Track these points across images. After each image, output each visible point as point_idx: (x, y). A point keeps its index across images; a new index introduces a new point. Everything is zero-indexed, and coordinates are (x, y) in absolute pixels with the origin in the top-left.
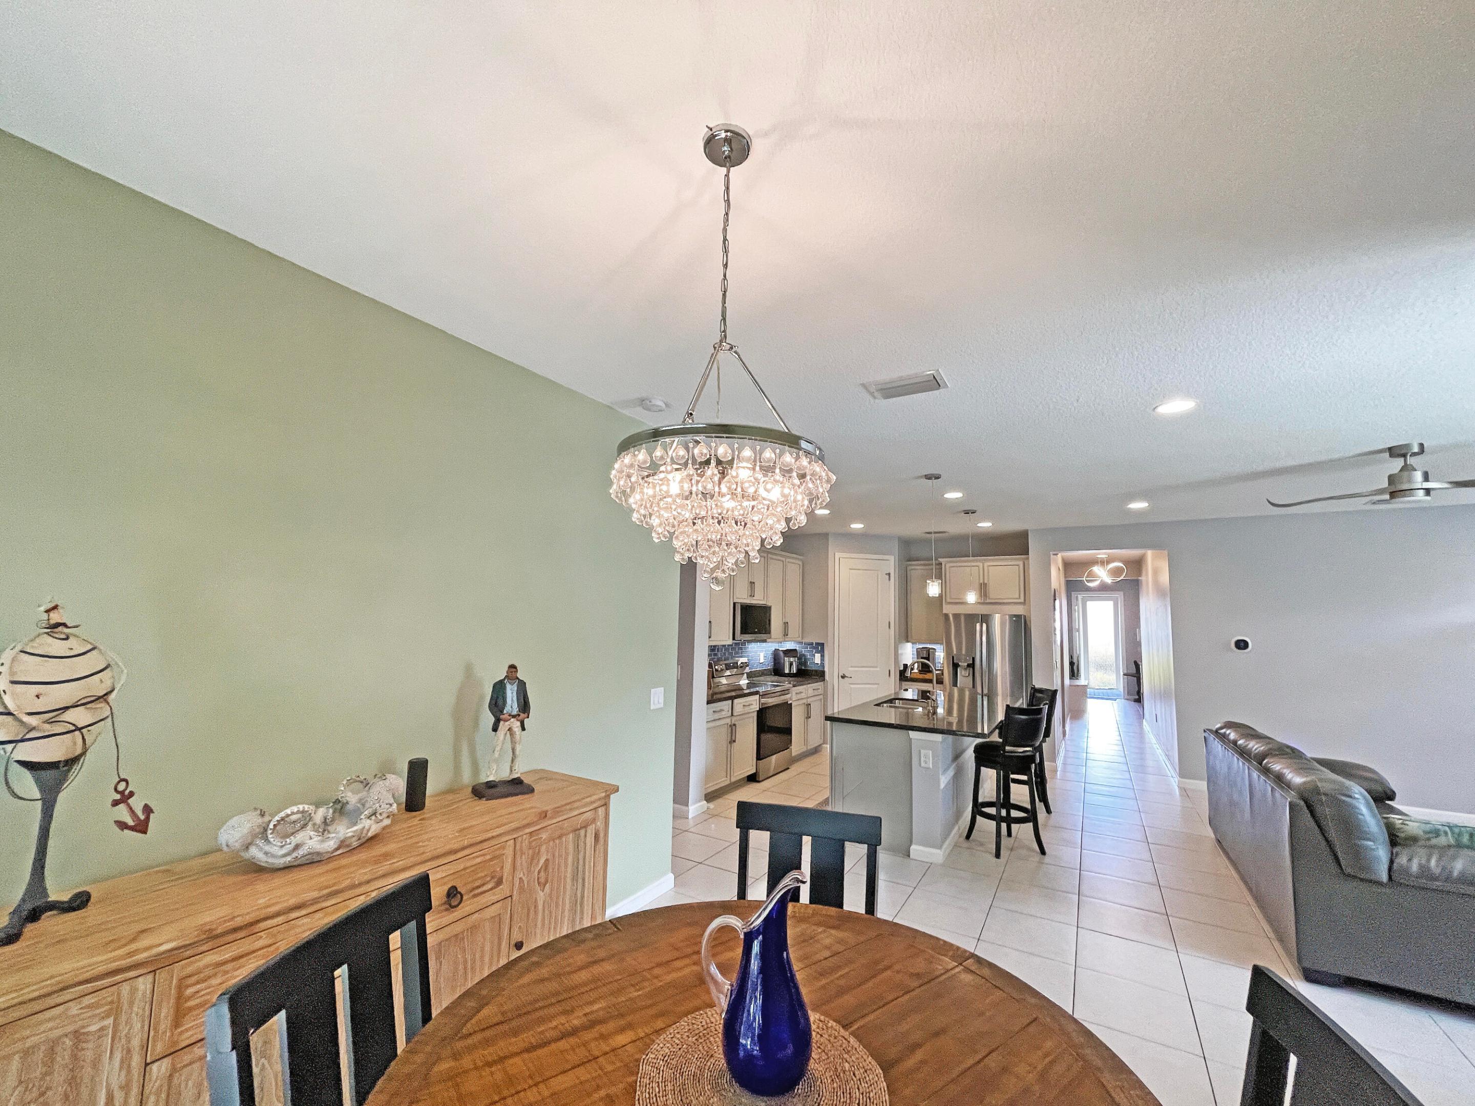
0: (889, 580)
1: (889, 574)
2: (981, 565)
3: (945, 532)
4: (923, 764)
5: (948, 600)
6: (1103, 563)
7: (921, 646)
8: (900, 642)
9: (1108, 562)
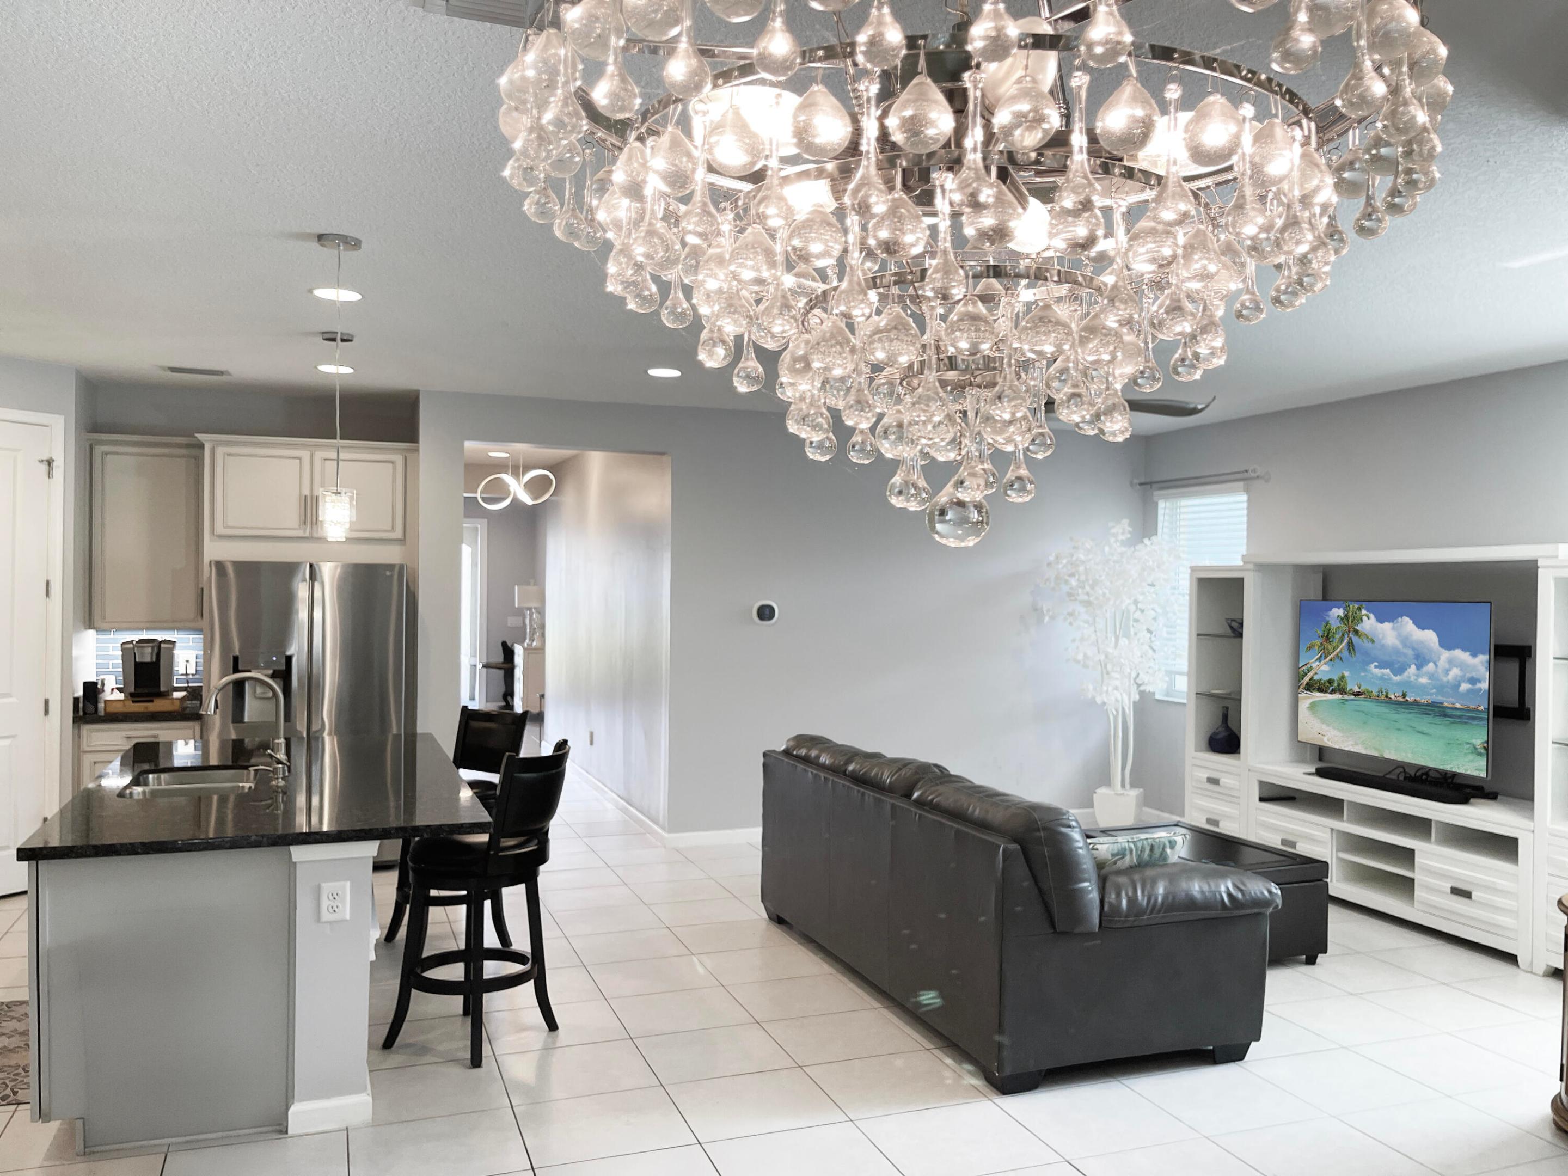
0: (50, 475)
1: (50, 462)
2: (305, 454)
3: (221, 373)
4: (326, 916)
5: (220, 530)
6: (516, 471)
7: (136, 636)
8: (76, 630)
9: (527, 468)
